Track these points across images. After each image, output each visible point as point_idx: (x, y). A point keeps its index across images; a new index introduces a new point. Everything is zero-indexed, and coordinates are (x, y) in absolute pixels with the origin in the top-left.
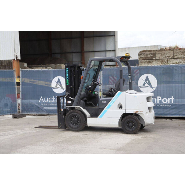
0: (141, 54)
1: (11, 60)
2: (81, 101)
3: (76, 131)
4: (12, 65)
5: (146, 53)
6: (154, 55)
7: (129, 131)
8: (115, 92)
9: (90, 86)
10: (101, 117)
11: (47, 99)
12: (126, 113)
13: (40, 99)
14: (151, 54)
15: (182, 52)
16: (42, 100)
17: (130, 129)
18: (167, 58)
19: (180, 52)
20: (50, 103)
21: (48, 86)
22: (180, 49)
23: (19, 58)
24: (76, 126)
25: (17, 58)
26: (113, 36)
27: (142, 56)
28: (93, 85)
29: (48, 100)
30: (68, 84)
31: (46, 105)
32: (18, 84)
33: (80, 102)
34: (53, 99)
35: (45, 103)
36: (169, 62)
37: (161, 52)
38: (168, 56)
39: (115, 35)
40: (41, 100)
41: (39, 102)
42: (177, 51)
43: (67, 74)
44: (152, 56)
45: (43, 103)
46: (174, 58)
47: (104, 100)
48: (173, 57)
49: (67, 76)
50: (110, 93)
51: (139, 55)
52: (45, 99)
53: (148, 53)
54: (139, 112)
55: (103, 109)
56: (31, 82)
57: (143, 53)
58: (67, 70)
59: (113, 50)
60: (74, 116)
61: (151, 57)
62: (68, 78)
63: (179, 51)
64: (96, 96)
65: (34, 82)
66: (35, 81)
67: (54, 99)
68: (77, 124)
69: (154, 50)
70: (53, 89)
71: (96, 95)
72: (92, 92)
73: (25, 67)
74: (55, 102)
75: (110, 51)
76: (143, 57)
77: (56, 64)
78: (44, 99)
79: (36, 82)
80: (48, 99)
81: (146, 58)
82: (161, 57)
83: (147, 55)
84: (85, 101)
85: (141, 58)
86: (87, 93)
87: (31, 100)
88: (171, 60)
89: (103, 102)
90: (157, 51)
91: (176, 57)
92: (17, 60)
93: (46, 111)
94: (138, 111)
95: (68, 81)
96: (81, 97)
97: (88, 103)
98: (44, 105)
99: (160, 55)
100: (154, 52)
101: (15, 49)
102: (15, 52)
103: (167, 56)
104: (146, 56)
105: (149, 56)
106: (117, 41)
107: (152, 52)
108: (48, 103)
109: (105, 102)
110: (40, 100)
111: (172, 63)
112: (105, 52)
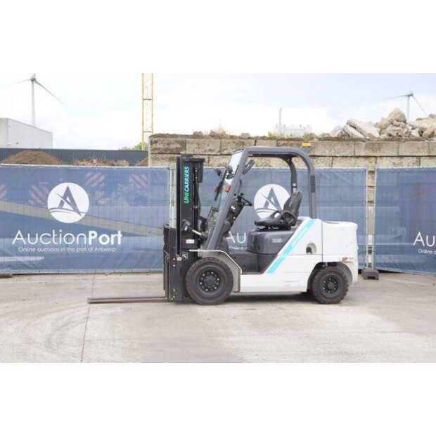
0: (156, 142)
3: (212, 304)
5: (166, 141)
6: (184, 144)
7: (329, 298)
8: (293, 219)
9: (233, 208)
10: (272, 272)
11: (35, 237)
12: (324, 261)
13: (14, 237)
14: (178, 142)
15: (237, 144)
16: (22, 238)
17: (329, 295)
18: (209, 153)
19: (234, 142)
20: (43, 246)
22: (232, 137)
24: (212, 294)
27: (158, 146)
29: (39, 239)
30: (187, 202)
31: (33, 250)
34: (52, 237)
35: (30, 246)
36: (211, 162)
37: (196, 140)
38: (210, 150)
40: (19, 238)
41: (13, 243)
42: (228, 141)
44: (179, 146)
45: (24, 246)
46: (221, 155)
47: (277, 237)
48: (220, 151)
50: (282, 221)
51: (152, 143)
52: (30, 237)
53: (172, 140)
54: (348, 260)
55: (274, 256)
57: (162, 139)
60: (208, 271)
61: (177, 148)
62: (187, 189)
63: (231, 140)
67: (54, 235)
68: (214, 290)
69: (182, 136)
74: (56, 243)
76: (159, 149)
78: (25, 237)
80: (39, 237)
81: (166, 149)
82: (196, 150)
83: (169, 144)
85: (155, 149)
88: (215, 157)
89: (274, 241)
90: (187, 136)
91: (225, 152)
93: (33, 265)
94: (347, 258)
98: (27, 250)
99: (196, 146)
100: (184, 139)
103: (208, 148)
104: (166, 146)
105: (173, 146)
107: (180, 139)
108: (39, 246)
109: (280, 241)
110: (16, 239)
111: (217, 163)
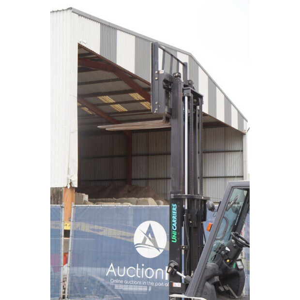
1: (61, 188)
2: (208, 284)
4: (61, 197)
9: (227, 249)
13: (108, 269)
16: (113, 271)
20: (129, 279)
21: (127, 240)
23: (76, 185)
25: (71, 184)
26: (239, 151)
28: (235, 247)
29: (126, 271)
30: (175, 242)
31: (122, 281)
32: (67, 233)
33: (204, 286)
34: (136, 270)
35: (118, 278)
39: (242, 151)
41: (107, 275)
43: (174, 217)
45: (115, 278)
49: (174, 221)
52: (120, 269)
56: (92, 229)
58: (174, 209)
59: (238, 175)
62: (174, 228)
64: (240, 273)
65: (98, 230)
66: (101, 228)
67: (138, 269)
70: (137, 249)
71: (238, 269)
72: (231, 264)
73: (85, 201)
74: (140, 277)
75: (234, 177)
77: (139, 198)
78: (115, 267)
79: (102, 231)
80: (126, 269)
84: (216, 285)
86: (220, 265)
87: (89, 269)
92: (72, 188)
95: (175, 234)
96: (208, 274)
97: (222, 289)
98: (117, 281)
101: (68, 169)
102: (68, 173)
106: (246, 161)
108: (126, 278)
110: (109, 271)
112: (224, 178)
